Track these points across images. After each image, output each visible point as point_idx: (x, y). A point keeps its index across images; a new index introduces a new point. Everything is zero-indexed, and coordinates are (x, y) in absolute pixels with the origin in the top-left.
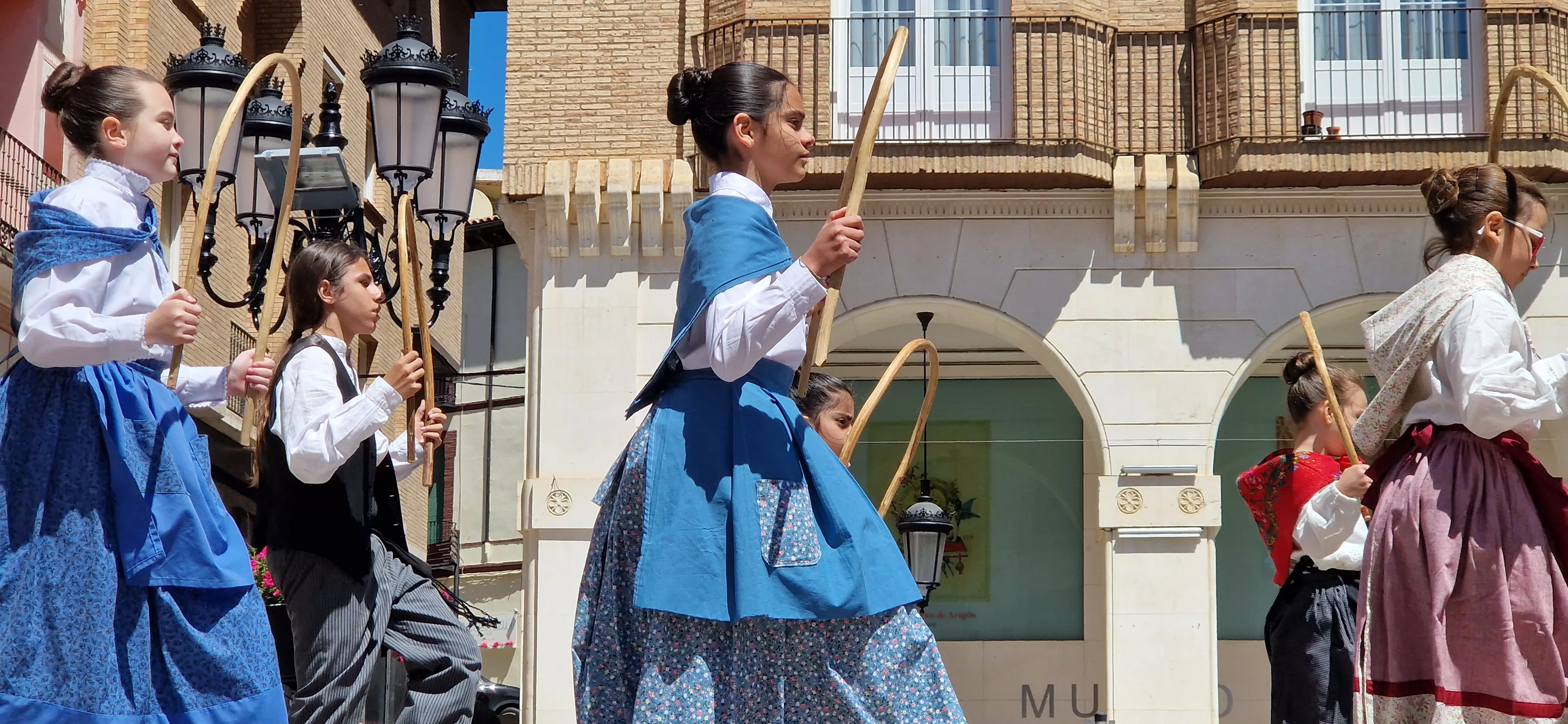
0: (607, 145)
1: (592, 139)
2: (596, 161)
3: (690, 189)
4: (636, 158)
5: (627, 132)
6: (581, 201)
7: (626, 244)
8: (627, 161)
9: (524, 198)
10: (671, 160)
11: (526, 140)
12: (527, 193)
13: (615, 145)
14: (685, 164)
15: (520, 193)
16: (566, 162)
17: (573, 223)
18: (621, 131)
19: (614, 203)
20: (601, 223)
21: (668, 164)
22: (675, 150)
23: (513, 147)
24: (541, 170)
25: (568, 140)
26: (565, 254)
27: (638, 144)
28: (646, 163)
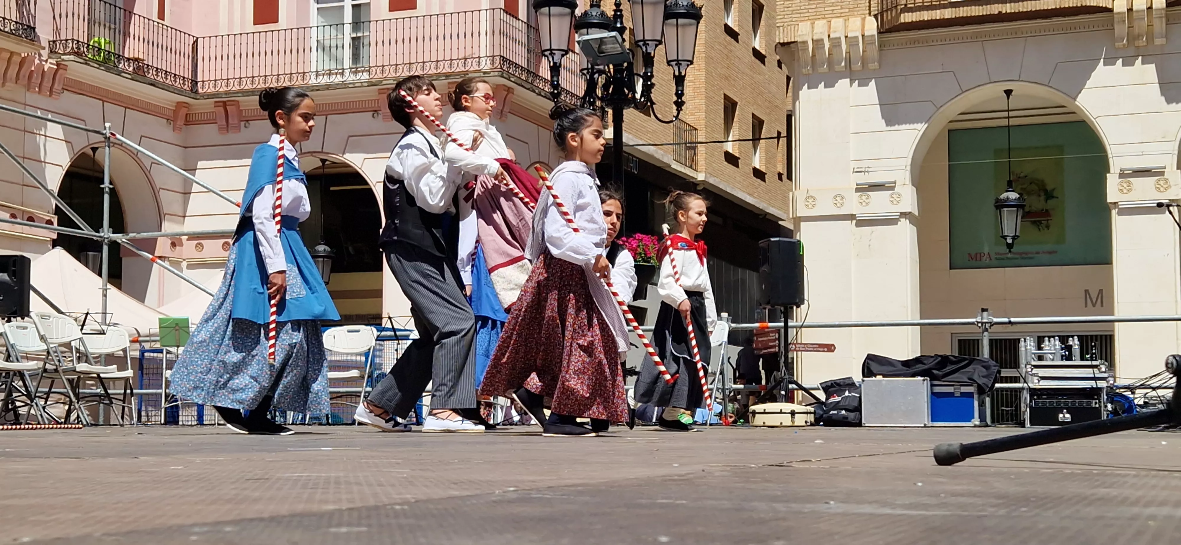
0: (831, 12)
1: (823, 9)
2: (825, 21)
3: (875, 32)
4: (846, 18)
5: (841, 4)
6: (818, 43)
7: (843, 64)
8: (841, 19)
9: (789, 44)
10: (865, 18)
11: (788, 13)
12: (789, 41)
13: (835, 12)
14: (873, 19)
15: (786, 41)
16: (809, 23)
17: (814, 55)
18: (838, 4)
19: (835, 43)
20: (829, 54)
21: (864, 20)
22: (868, 12)
23: (782, 17)
24: (796, 28)
25: (810, 11)
26: (810, 72)
27: (847, 10)
28: (851, 20)
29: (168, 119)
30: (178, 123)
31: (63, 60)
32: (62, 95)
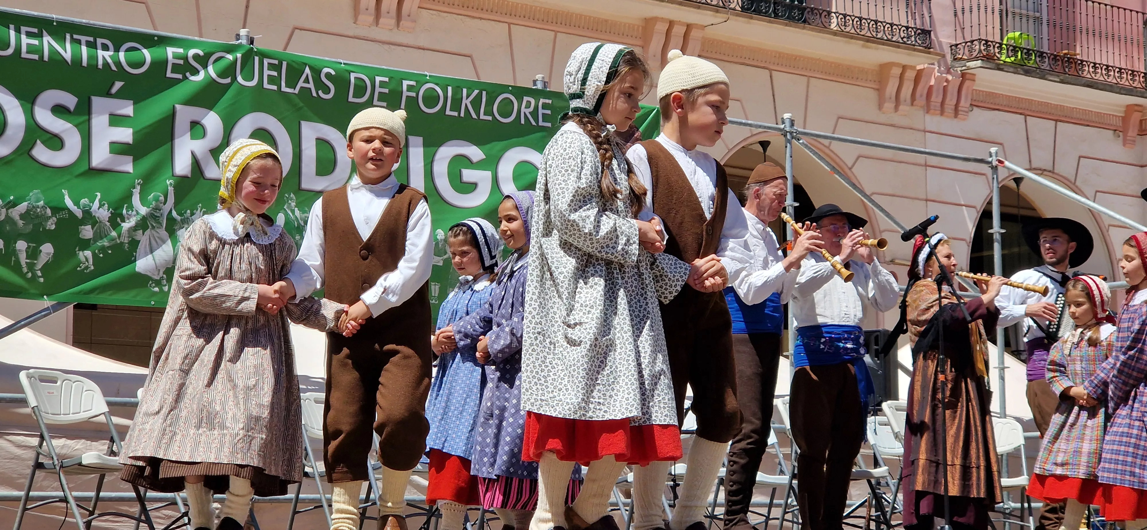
29: (1115, 130)
30: (1130, 133)
31: (969, 68)
32: (970, 113)
